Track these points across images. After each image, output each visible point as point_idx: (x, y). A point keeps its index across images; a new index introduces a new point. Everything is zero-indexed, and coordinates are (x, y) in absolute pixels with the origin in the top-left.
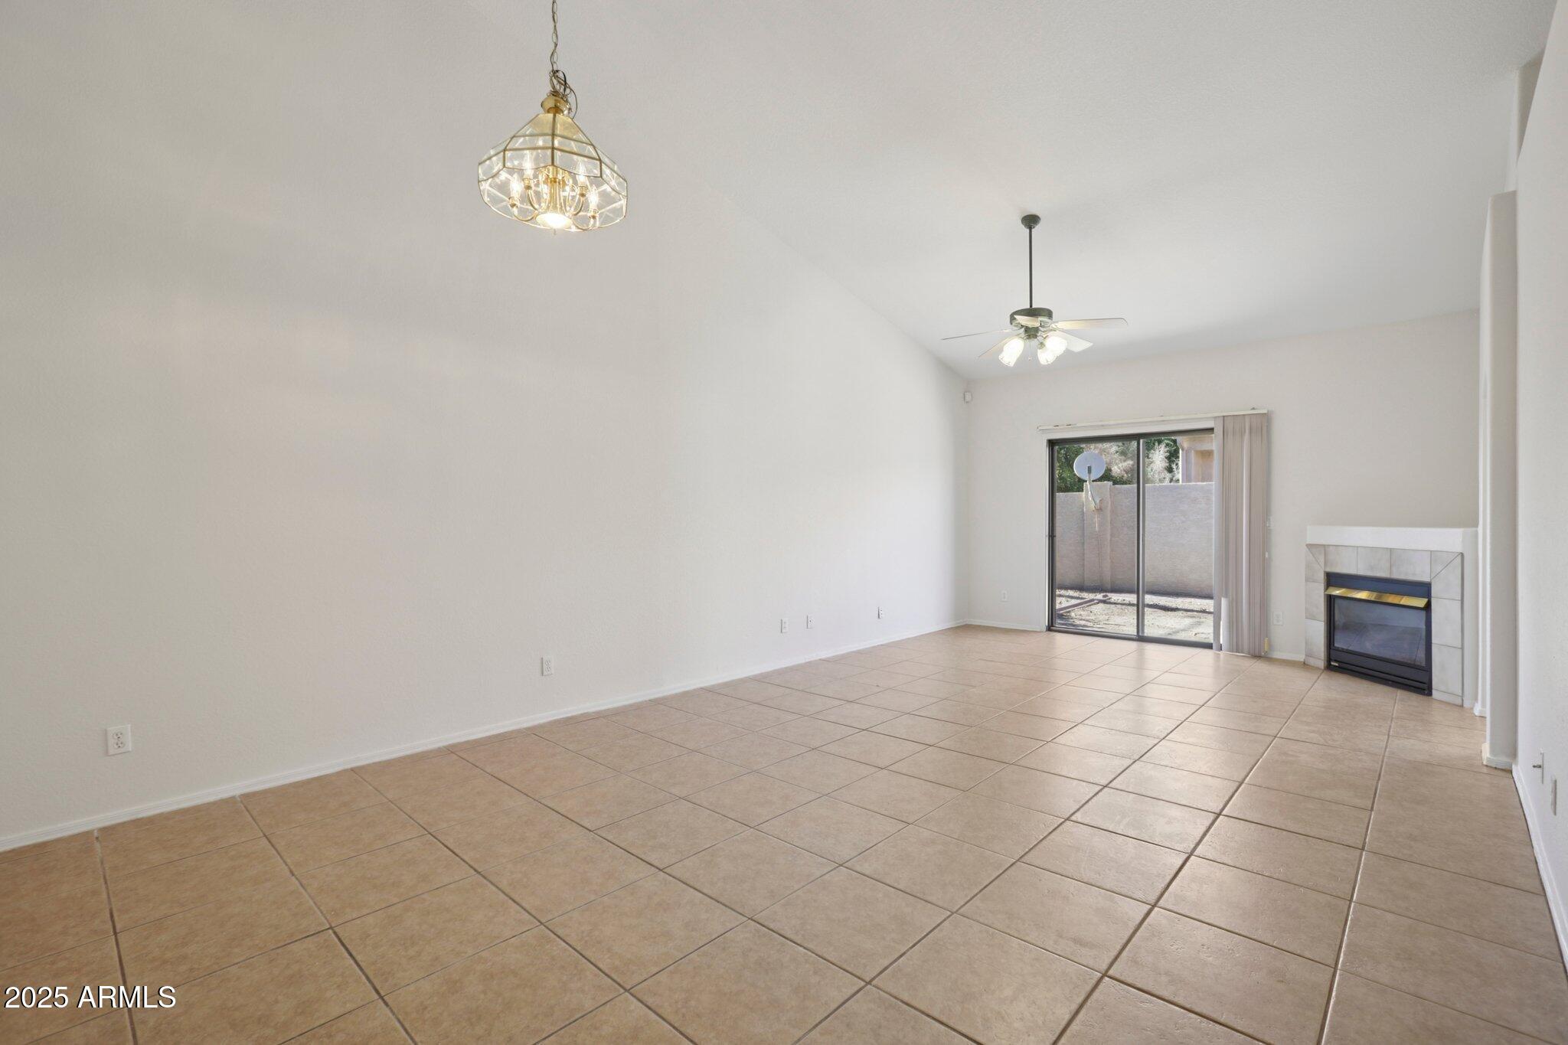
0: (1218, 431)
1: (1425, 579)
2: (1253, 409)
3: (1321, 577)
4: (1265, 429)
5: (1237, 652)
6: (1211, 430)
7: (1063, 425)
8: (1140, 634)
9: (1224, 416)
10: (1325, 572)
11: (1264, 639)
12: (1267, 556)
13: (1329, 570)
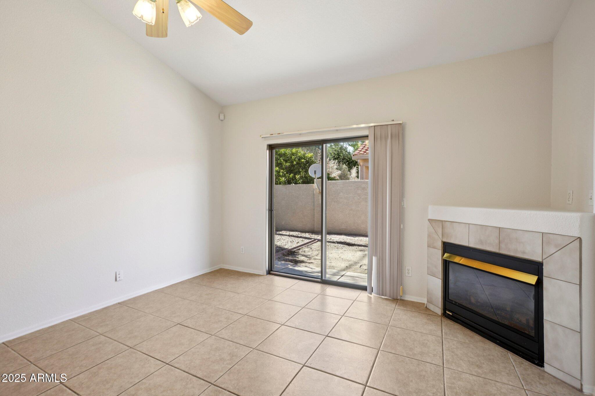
0: (371, 137)
1: (539, 259)
2: (393, 120)
3: (440, 245)
4: (400, 135)
5: (382, 295)
6: (367, 137)
7: (275, 134)
8: (323, 278)
9: (374, 126)
10: (442, 241)
11: (400, 287)
12: (402, 227)
13: (445, 240)
